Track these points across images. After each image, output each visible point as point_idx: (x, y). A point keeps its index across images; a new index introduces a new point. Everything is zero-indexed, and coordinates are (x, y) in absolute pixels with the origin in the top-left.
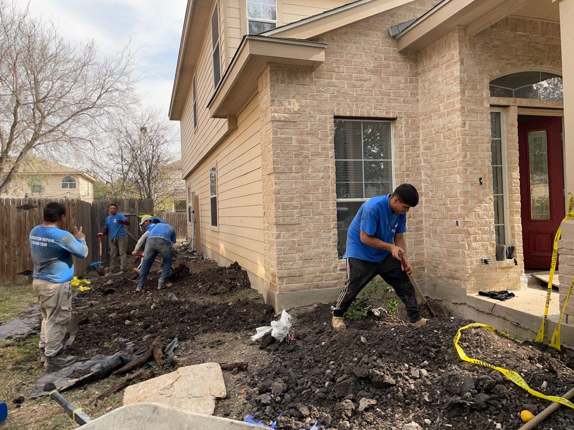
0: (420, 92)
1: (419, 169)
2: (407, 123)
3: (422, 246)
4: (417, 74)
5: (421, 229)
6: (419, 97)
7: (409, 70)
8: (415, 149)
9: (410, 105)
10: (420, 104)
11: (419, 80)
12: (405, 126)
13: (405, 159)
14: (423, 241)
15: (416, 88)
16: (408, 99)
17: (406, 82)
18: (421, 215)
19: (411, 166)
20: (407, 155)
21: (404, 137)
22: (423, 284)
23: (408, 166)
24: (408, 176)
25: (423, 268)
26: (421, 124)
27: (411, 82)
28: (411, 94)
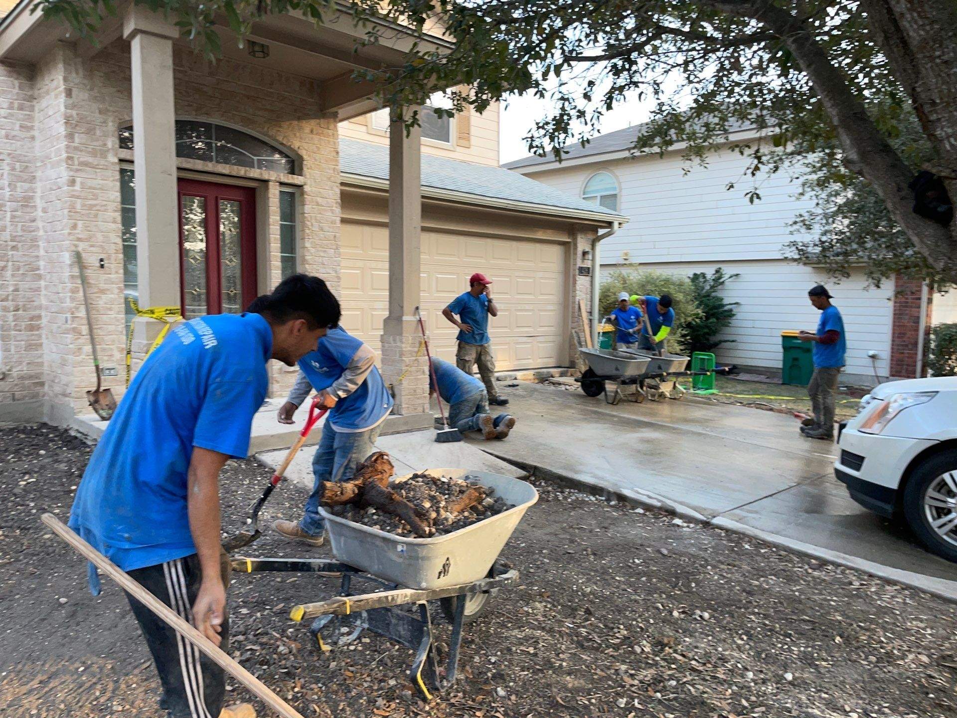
0: (36, 124)
1: (34, 240)
2: (13, 169)
3: (39, 352)
4: (32, 98)
5: (39, 328)
6: (36, 133)
7: (16, 90)
8: (28, 210)
9: (19, 143)
10: (37, 143)
11: (36, 109)
12: (9, 174)
13: (8, 224)
14: (41, 345)
15: (30, 118)
16: (14, 133)
17: (11, 107)
18: (40, 307)
19: (20, 233)
20: (13, 217)
21: (8, 189)
22: (40, 406)
23: (15, 234)
24: (14, 248)
25: (42, 384)
26: (39, 174)
27: (21, 108)
28: (21, 126)
